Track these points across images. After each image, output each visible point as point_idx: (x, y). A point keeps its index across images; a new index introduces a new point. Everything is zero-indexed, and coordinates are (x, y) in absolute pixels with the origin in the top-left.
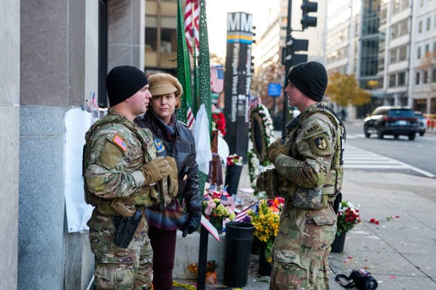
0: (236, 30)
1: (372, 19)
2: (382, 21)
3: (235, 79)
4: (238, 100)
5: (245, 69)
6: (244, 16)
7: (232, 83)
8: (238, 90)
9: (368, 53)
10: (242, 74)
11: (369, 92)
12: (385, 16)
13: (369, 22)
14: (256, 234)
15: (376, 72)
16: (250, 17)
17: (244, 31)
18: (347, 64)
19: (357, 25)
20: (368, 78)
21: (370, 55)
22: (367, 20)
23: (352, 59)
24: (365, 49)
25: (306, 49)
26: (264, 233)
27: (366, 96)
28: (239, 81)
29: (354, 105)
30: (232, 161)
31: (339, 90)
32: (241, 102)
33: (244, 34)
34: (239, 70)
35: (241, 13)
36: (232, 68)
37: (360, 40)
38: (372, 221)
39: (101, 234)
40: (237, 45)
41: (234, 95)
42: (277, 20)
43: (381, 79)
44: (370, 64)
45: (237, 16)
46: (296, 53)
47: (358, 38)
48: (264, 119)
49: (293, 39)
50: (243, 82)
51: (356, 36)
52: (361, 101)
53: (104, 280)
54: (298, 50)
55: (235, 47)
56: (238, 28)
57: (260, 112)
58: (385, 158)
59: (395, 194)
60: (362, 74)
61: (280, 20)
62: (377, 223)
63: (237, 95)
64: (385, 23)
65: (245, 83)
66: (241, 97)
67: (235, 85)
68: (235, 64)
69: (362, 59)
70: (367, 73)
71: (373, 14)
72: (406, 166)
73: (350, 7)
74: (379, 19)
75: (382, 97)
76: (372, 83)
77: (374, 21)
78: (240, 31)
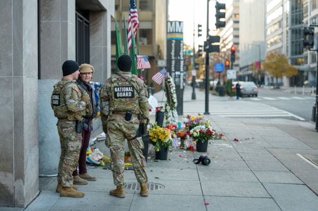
0: (173, 32)
1: (298, 13)
2: (304, 15)
3: (173, 62)
4: (175, 75)
5: (180, 56)
6: (178, 24)
7: (171, 64)
8: (175, 69)
9: (296, 38)
10: (177, 59)
11: (297, 67)
12: (307, 11)
13: (296, 16)
14: (151, 138)
15: (303, 52)
16: (182, 23)
17: (178, 32)
18: (282, 47)
19: (287, 18)
20: (296, 56)
21: (298, 40)
22: (295, 14)
23: (285, 43)
24: (294, 35)
25: (219, 41)
26: (155, 138)
27: (295, 69)
28: (176, 63)
29: (287, 77)
30: (159, 109)
31: (274, 66)
32: (177, 76)
33: (178, 34)
34: (175, 56)
35: (175, 22)
36: (171, 55)
37: (290, 29)
38: (235, 140)
39: (69, 129)
40: (174, 41)
41: (173, 72)
42: (231, 17)
43: (306, 58)
44: (298, 47)
45: (173, 24)
46: (213, 44)
47: (288, 28)
48: (170, 84)
49: (210, 36)
50: (178, 63)
51: (287, 26)
52: (292, 73)
53: (72, 147)
54: (213, 42)
55: (172, 42)
56: (174, 31)
57: (168, 80)
58: (281, 111)
59: (264, 128)
60: (292, 54)
61: (233, 16)
62: (238, 141)
63: (175, 72)
64: (307, 16)
65: (180, 64)
66: (177, 73)
67: (173, 66)
68: (173, 53)
69: (292, 42)
70: (296, 54)
71: (298, 10)
72: (291, 115)
73: (282, 5)
74: (303, 14)
75: (307, 70)
76: (300, 60)
77: (300, 14)
78: (175, 32)
